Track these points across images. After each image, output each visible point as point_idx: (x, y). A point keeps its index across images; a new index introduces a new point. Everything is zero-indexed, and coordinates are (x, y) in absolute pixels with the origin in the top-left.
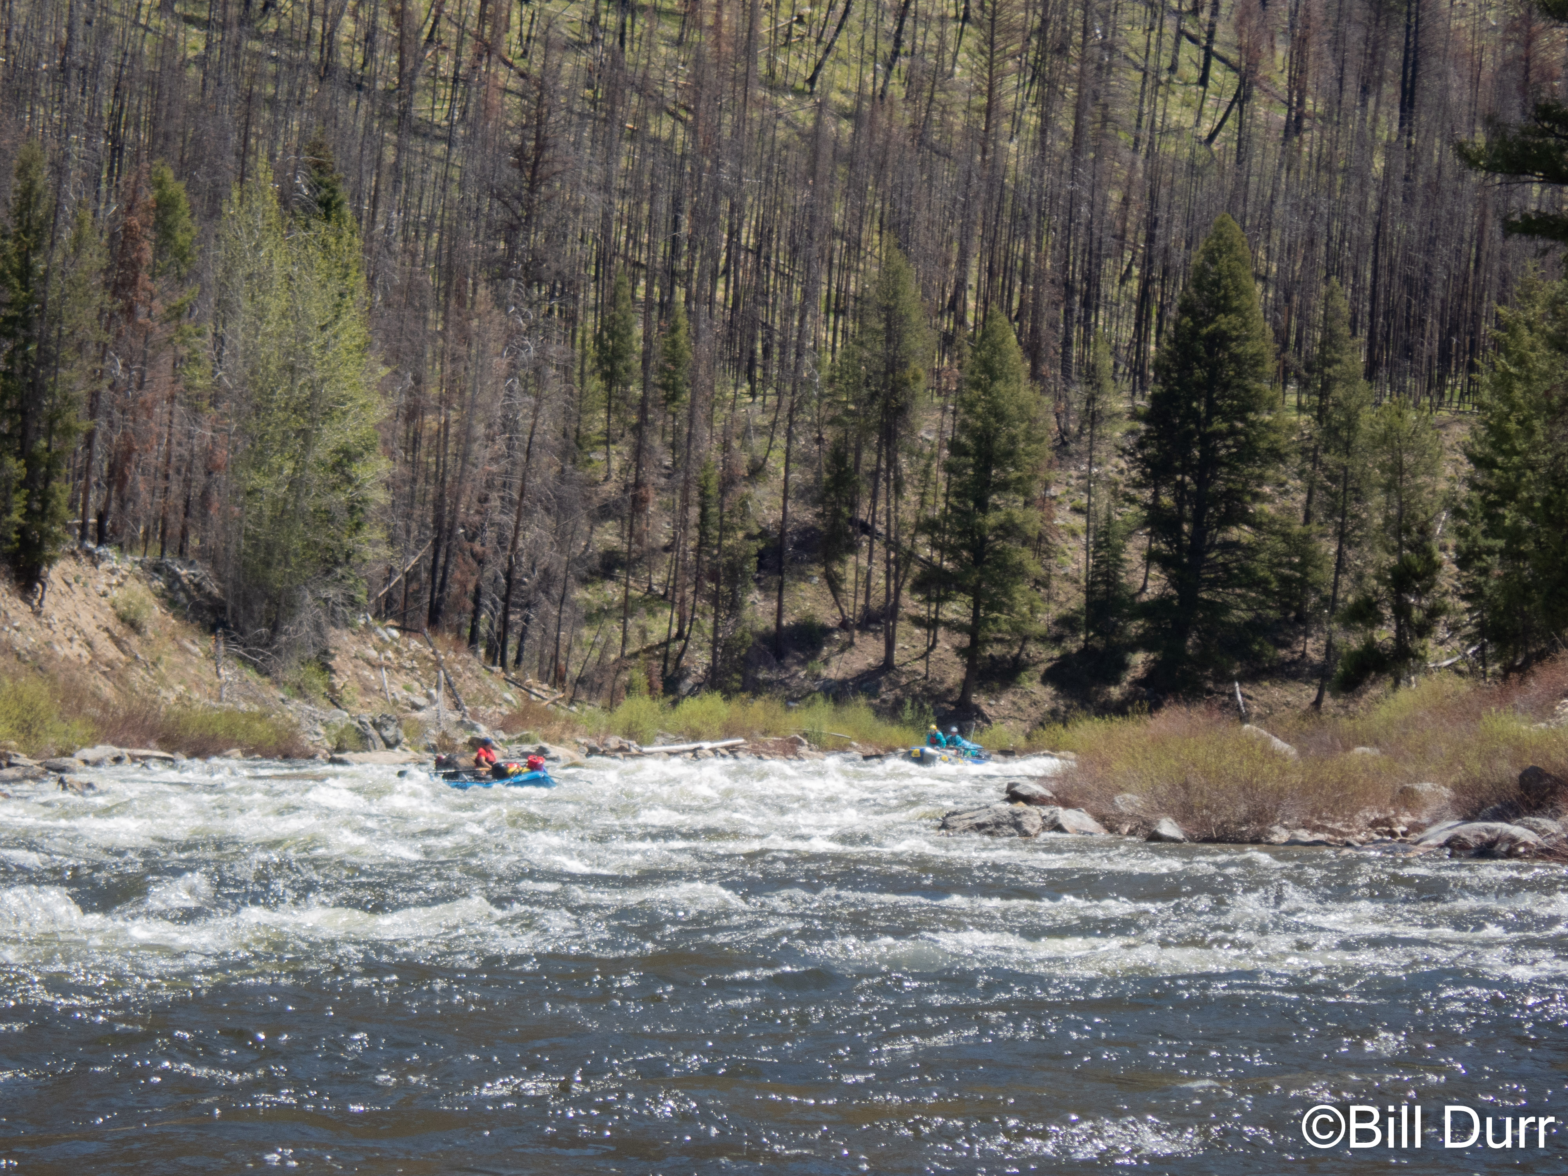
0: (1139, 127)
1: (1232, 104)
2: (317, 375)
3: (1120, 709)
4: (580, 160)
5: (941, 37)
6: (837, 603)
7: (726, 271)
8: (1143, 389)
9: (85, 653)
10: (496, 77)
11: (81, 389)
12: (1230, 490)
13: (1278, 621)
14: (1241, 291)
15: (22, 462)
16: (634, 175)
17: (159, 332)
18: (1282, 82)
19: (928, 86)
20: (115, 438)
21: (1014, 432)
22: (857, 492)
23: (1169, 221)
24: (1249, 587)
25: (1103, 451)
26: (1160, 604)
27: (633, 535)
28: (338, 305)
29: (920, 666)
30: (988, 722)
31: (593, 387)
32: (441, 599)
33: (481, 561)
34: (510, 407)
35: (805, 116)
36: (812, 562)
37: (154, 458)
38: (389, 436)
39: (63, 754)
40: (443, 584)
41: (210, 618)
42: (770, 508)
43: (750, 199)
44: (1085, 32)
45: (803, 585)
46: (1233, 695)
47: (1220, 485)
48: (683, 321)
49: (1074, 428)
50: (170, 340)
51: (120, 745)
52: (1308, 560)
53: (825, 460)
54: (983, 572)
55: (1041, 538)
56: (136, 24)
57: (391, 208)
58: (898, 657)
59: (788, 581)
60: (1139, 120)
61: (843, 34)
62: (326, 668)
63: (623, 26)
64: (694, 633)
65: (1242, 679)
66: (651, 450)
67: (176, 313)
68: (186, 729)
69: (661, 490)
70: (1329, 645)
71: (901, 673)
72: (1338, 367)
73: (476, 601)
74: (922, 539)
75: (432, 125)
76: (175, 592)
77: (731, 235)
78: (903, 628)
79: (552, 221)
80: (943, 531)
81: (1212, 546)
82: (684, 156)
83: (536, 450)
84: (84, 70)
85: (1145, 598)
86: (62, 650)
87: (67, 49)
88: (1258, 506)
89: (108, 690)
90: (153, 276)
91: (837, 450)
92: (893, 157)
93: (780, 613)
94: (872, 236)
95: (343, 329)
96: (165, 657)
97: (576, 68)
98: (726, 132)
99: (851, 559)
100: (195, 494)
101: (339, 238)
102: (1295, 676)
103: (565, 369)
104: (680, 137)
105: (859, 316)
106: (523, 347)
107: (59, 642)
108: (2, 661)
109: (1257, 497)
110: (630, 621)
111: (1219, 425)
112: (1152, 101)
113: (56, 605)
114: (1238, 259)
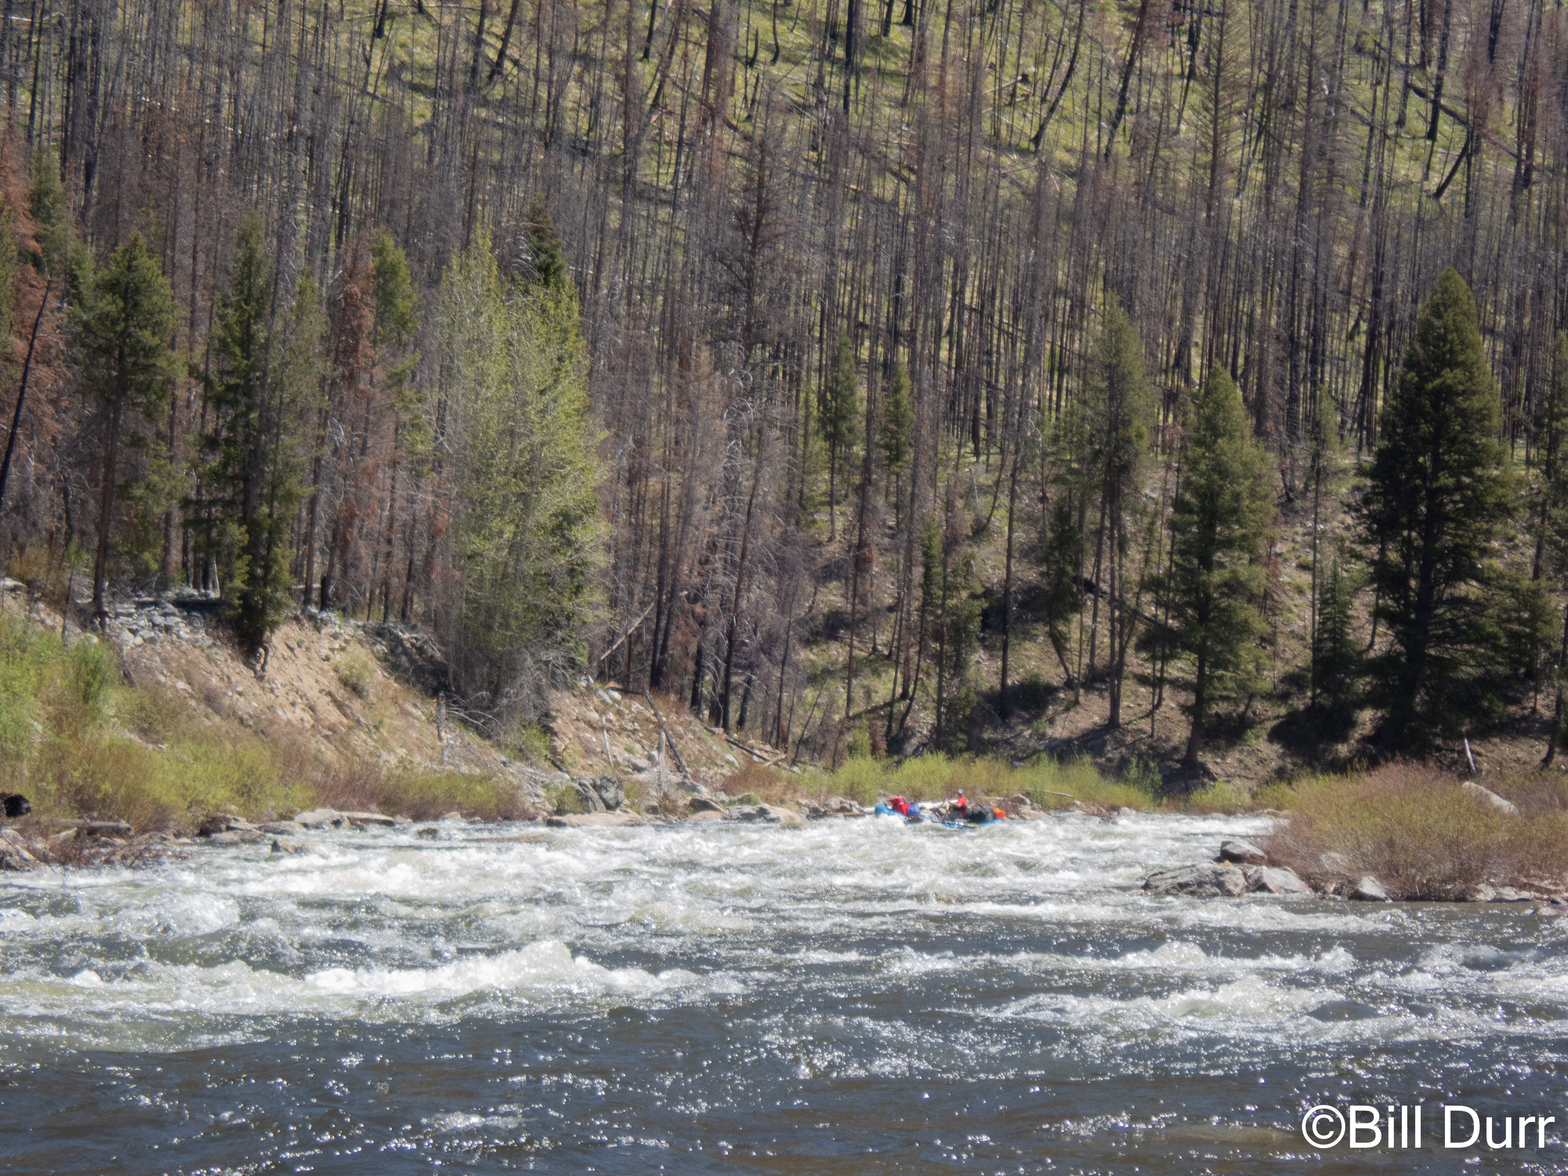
0: (1365, 181)
1: (1460, 157)
2: (537, 439)
3: (1340, 767)
4: (803, 222)
5: (1166, 93)
6: (1062, 662)
7: (950, 332)
8: (1370, 445)
9: (307, 717)
10: (720, 140)
11: (302, 457)
12: (1457, 546)
13: (1507, 678)
14: (1465, 345)
15: (244, 528)
16: (859, 235)
17: (380, 398)
18: (1511, 135)
19: (1153, 144)
20: (338, 503)
21: (1238, 489)
22: (1081, 550)
23: (1395, 276)
24: (1478, 643)
25: (1329, 506)
26: (1387, 662)
27: (857, 595)
28: (557, 370)
29: (1145, 725)
30: (1215, 780)
31: (817, 448)
32: (663, 661)
33: (703, 623)
34: (733, 468)
35: (1028, 175)
36: (1036, 621)
37: (375, 523)
38: (609, 499)
39: (282, 817)
40: (664, 648)
41: (432, 681)
42: (994, 568)
43: (973, 259)
44: (1310, 86)
45: (1027, 645)
46: (1462, 752)
47: (1448, 540)
48: (906, 381)
49: (1299, 484)
50: (392, 406)
51: (341, 808)
52: (1538, 615)
53: (1049, 519)
54: (1208, 629)
55: (1267, 595)
56: (364, 92)
57: (616, 271)
58: (1123, 716)
59: (1013, 640)
60: (1366, 175)
61: (1068, 92)
62: (548, 731)
63: (847, 88)
64: (919, 693)
65: (1472, 736)
66: (875, 509)
67: (397, 379)
68: (406, 792)
69: (883, 551)
70: (1560, 702)
71: (1126, 732)
72: (1565, 421)
73: (699, 664)
74: (1147, 597)
75: (658, 189)
76: (398, 656)
77: (954, 294)
78: (1128, 686)
79: (775, 284)
80: (1168, 589)
81: (1440, 602)
82: (907, 217)
83: (756, 511)
84: (311, 138)
85: (1372, 654)
86: (285, 714)
87: (294, 118)
88: (1486, 561)
89: (329, 754)
90: (374, 342)
91: (1061, 508)
92: (1115, 214)
93: (1004, 672)
94: (1096, 293)
95: (563, 393)
96: (387, 721)
97: (800, 130)
98: (950, 193)
99: (1076, 618)
100: (418, 559)
101: (558, 303)
102: (1525, 733)
103: (788, 431)
104: (902, 198)
105: (1083, 375)
106: (745, 409)
107: (282, 706)
108: (225, 726)
109: (1484, 552)
110: (854, 682)
111: (1446, 480)
112: (1380, 157)
113: (279, 669)
114: (1464, 313)
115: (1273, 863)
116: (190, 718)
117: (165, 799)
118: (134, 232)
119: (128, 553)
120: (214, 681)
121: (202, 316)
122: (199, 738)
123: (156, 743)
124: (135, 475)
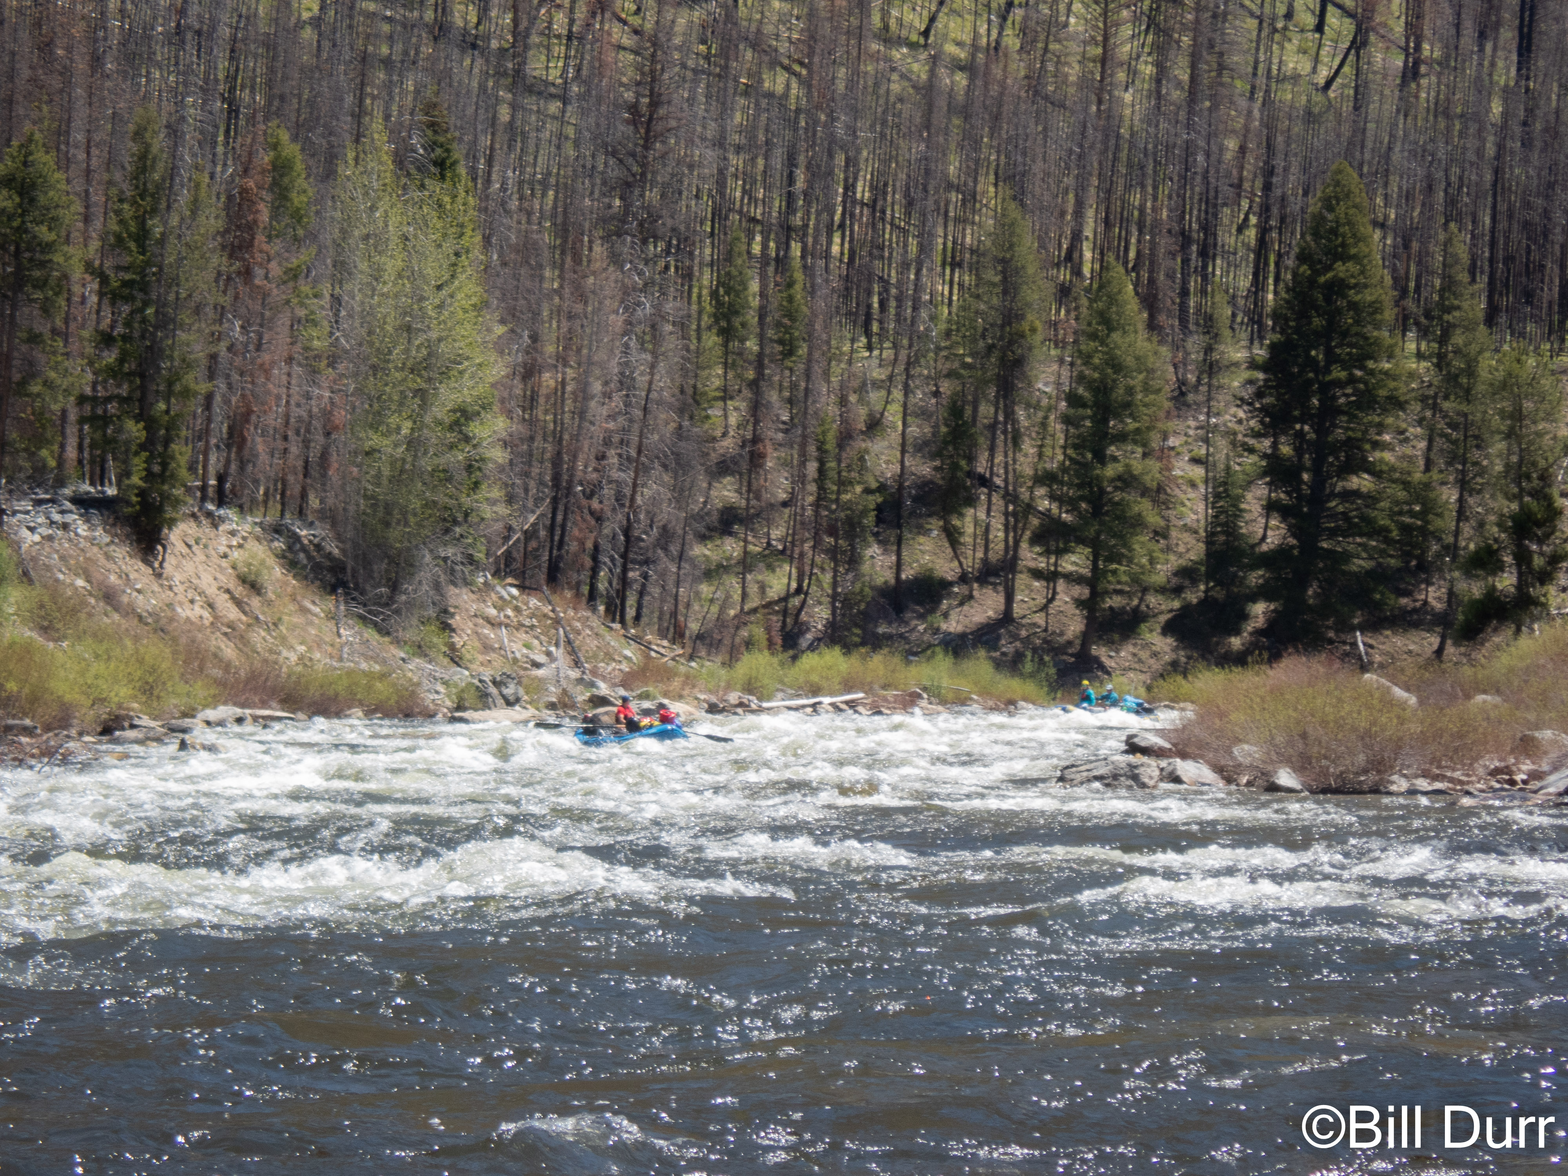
0: (1255, 74)
1: (1348, 50)
2: (434, 335)
3: (1240, 660)
4: (695, 116)
6: (956, 556)
7: (842, 226)
8: (1261, 338)
9: (206, 614)
10: (609, 34)
11: (199, 352)
12: (1349, 439)
13: (1399, 570)
14: (1359, 239)
15: (141, 425)
16: (750, 131)
17: (277, 294)
18: (1399, 28)
19: (1042, 37)
20: (234, 400)
21: (1132, 383)
22: (974, 445)
23: (1286, 169)
24: (1370, 536)
25: (1221, 400)
26: (1280, 554)
27: (751, 490)
28: (454, 265)
29: (1039, 619)
30: (1108, 673)
31: (710, 343)
32: (560, 557)
33: (599, 518)
34: (627, 364)
35: (919, 69)
36: (930, 515)
37: (273, 419)
38: (506, 394)
39: (185, 715)
40: (561, 542)
41: (329, 578)
42: (887, 462)
43: (865, 153)
45: (922, 539)
46: (1354, 645)
47: (1339, 434)
48: (799, 276)
49: (1191, 378)
50: (288, 302)
51: (243, 706)
52: (1429, 508)
53: (943, 413)
54: (1102, 523)
55: (1160, 489)
57: (507, 166)
58: (1018, 610)
59: (907, 535)
60: (1255, 68)
62: (446, 627)
64: (813, 588)
65: (1364, 628)
66: (768, 405)
67: (293, 275)
68: (307, 689)
69: (778, 445)
70: (1451, 593)
71: (1021, 626)
72: (1457, 314)
73: (595, 558)
74: (1040, 491)
75: (547, 83)
76: (296, 553)
77: (846, 189)
78: (1022, 580)
79: (667, 178)
80: (1062, 483)
81: (1333, 495)
82: (798, 111)
83: (653, 407)
84: (199, 32)
85: (1265, 548)
86: (184, 612)
87: (182, 12)
88: (1378, 454)
89: (229, 651)
90: (270, 237)
91: (954, 403)
92: (1008, 108)
93: (899, 566)
94: (987, 188)
95: (459, 288)
96: (285, 618)
97: (690, 23)
98: (841, 86)
99: (970, 512)
100: (314, 455)
101: (454, 197)
102: (1416, 625)
103: (682, 326)
104: (794, 91)
105: (976, 269)
106: (639, 304)
107: (181, 604)
108: (124, 624)
109: (1377, 445)
110: (749, 577)
111: (1338, 373)
112: (1268, 49)
113: (177, 567)
114: (1355, 206)
115: (1184, 756)
116: (90, 615)
117: (68, 697)
118: (27, 127)
119: (26, 450)
120: (113, 578)
121: (98, 211)
122: (99, 636)
123: (56, 640)
124: (31, 372)
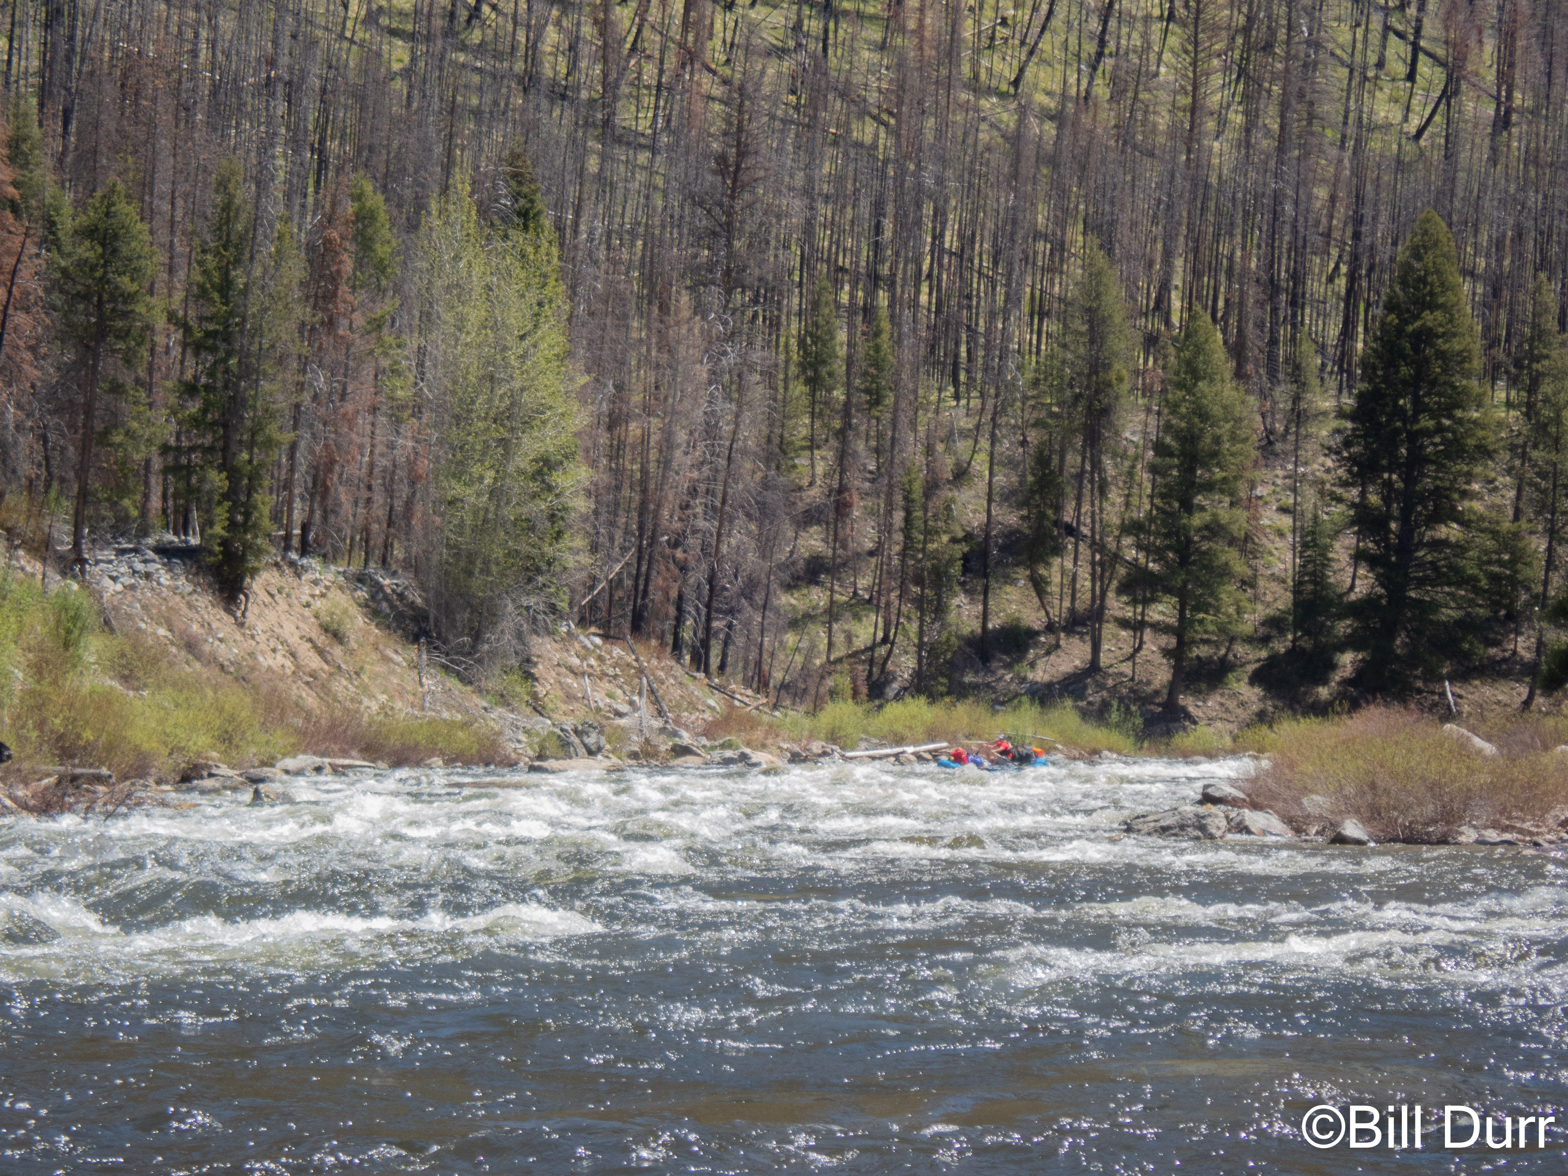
0: (1345, 123)
1: (1440, 100)
2: (517, 385)
3: (1321, 710)
4: (782, 167)
5: (1145, 36)
6: (1043, 606)
7: (929, 276)
8: (1350, 387)
9: (288, 663)
10: (699, 84)
11: (282, 403)
12: (1437, 488)
13: (1488, 620)
14: (1446, 287)
15: (224, 475)
16: (839, 179)
17: (360, 344)
18: (1490, 76)
19: (1132, 86)
20: (318, 449)
21: (1218, 432)
22: (1061, 494)
23: (1375, 218)
24: (1459, 585)
25: (1309, 449)
26: (1368, 604)
27: (837, 539)
28: (537, 315)
29: (1126, 668)
30: (1195, 723)
31: (797, 393)
32: (644, 606)
33: (683, 568)
34: (713, 412)
35: (1008, 118)
36: (1017, 565)
37: (356, 469)
38: (590, 444)
39: (263, 764)
40: (645, 593)
41: (412, 627)
42: (974, 511)
43: (953, 203)
44: (1290, 28)
45: (1008, 589)
46: (1443, 694)
47: (1428, 482)
48: (886, 325)
49: (1280, 427)
50: (371, 352)
51: (323, 755)
52: (1518, 557)
53: (1030, 462)
54: (1189, 573)
55: (1247, 538)
56: (341, 37)
57: (595, 216)
58: (1104, 660)
59: (993, 584)
60: (1346, 117)
61: (1047, 35)
62: (529, 676)
63: (826, 31)
64: (900, 638)
65: (1453, 678)
66: (855, 454)
67: (376, 325)
68: (387, 738)
69: (864, 495)
70: (1540, 643)
71: (1106, 675)
72: (1546, 363)
73: (680, 609)
74: (1127, 541)
75: (637, 134)
76: (379, 602)
77: (934, 238)
78: (1109, 629)
79: (755, 228)
80: (1149, 533)
81: (1421, 544)
82: (886, 162)
83: (736, 456)
84: (289, 83)
85: (1353, 597)
86: (266, 661)
87: (272, 63)
88: (1467, 504)
89: (310, 700)
90: (354, 288)
91: (1041, 452)
92: (1095, 157)
93: (985, 616)
94: (1075, 236)
95: (542, 338)
96: (368, 667)
97: (779, 74)
98: (929, 137)
99: (1056, 561)
100: (399, 505)
101: (537, 248)
102: (1506, 675)
103: (768, 375)
104: (881, 142)
105: (1063, 318)
106: (725, 353)
107: (263, 653)
108: (205, 673)
109: (1464, 494)
110: (835, 626)
111: (1426, 422)
112: (1359, 100)
113: (260, 616)
114: (1444, 255)
115: (1255, 806)
116: (171, 664)
117: (145, 747)
118: (112, 178)
119: (108, 500)
120: (195, 627)
121: (181, 262)
122: (180, 685)
123: (137, 689)
124: (114, 422)
